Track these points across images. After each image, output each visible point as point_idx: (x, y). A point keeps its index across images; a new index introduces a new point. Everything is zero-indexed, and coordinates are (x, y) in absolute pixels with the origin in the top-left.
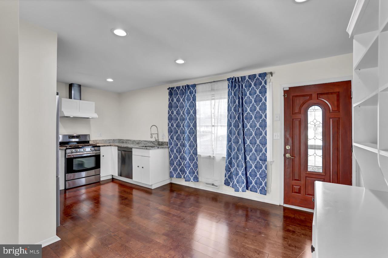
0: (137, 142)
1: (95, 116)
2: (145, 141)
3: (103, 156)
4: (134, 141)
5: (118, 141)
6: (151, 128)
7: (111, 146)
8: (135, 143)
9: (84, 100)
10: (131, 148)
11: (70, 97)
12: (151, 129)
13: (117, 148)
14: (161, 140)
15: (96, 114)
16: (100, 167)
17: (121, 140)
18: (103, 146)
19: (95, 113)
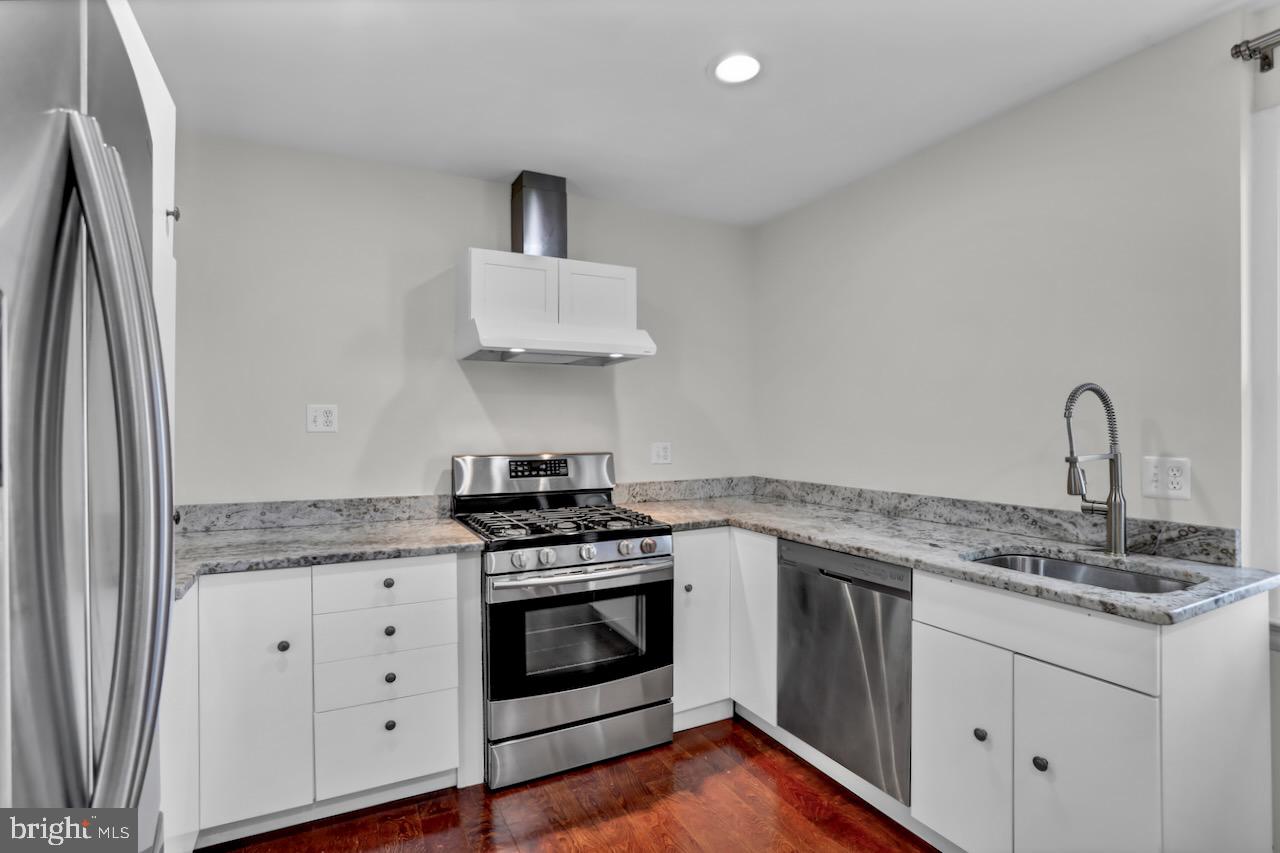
0: (881, 503)
1: (643, 344)
2: (954, 503)
3: (688, 589)
4: (860, 494)
5: (749, 488)
6: (1068, 409)
7: (727, 523)
8: (865, 506)
9: (581, 257)
10: (906, 569)
11: (517, 245)
12: (1068, 415)
13: (772, 543)
14: (1137, 508)
15: (644, 333)
16: (668, 659)
17: (768, 481)
18: (687, 527)
19: (640, 326)
